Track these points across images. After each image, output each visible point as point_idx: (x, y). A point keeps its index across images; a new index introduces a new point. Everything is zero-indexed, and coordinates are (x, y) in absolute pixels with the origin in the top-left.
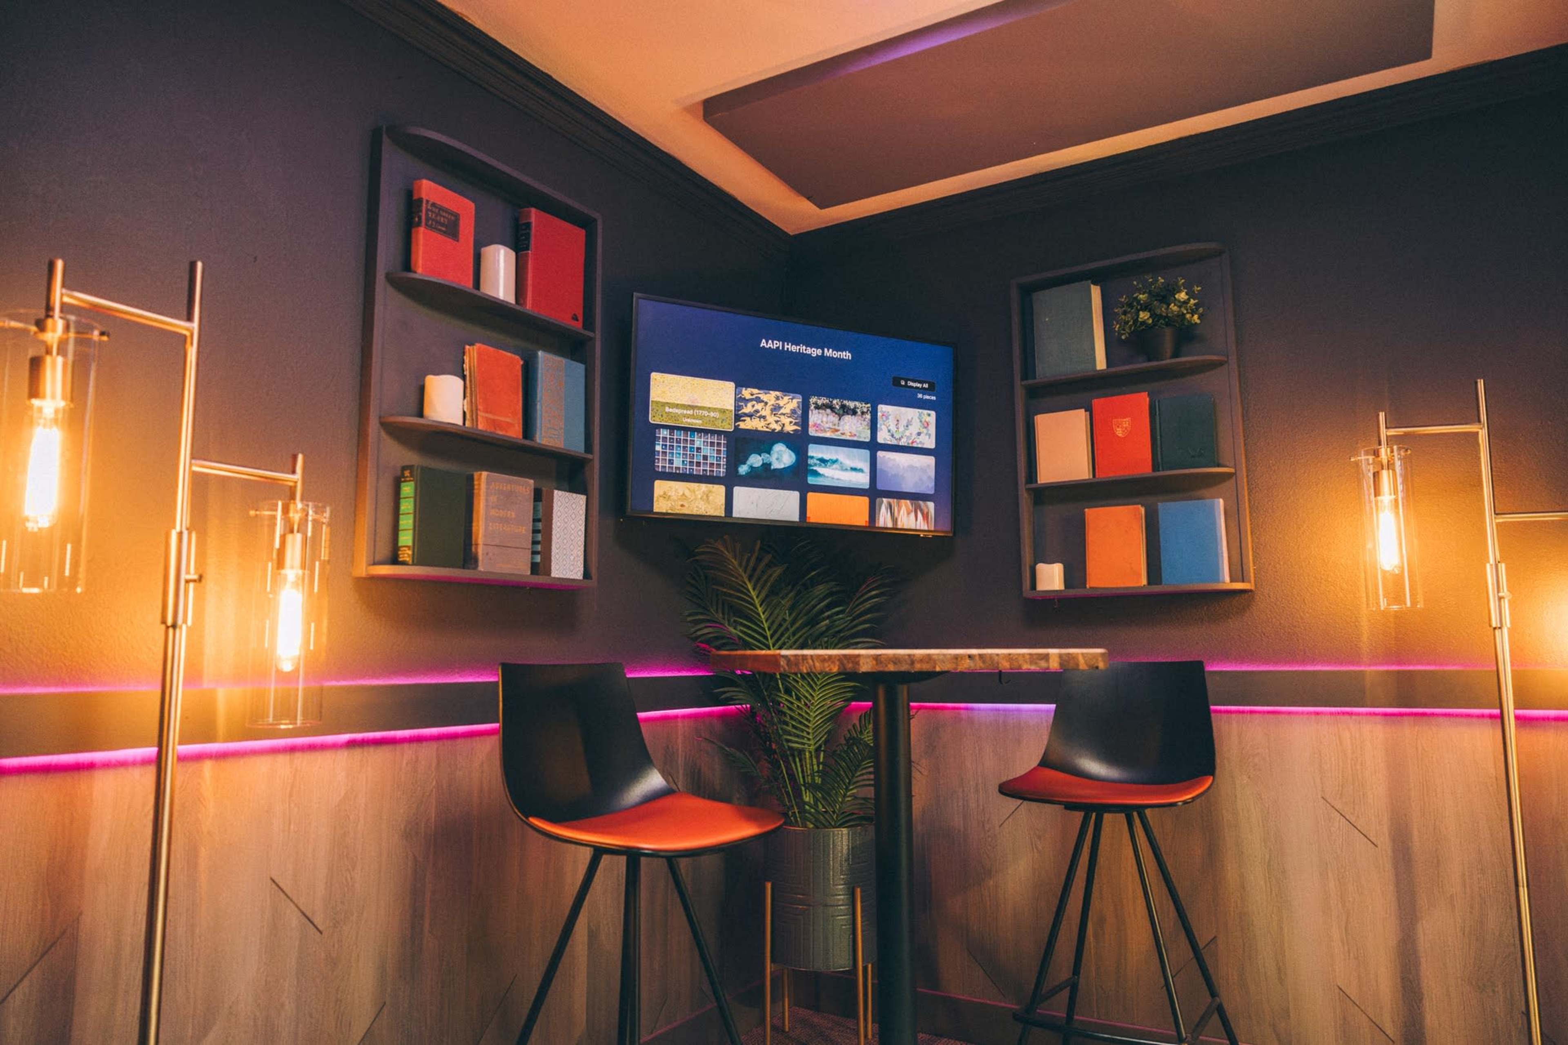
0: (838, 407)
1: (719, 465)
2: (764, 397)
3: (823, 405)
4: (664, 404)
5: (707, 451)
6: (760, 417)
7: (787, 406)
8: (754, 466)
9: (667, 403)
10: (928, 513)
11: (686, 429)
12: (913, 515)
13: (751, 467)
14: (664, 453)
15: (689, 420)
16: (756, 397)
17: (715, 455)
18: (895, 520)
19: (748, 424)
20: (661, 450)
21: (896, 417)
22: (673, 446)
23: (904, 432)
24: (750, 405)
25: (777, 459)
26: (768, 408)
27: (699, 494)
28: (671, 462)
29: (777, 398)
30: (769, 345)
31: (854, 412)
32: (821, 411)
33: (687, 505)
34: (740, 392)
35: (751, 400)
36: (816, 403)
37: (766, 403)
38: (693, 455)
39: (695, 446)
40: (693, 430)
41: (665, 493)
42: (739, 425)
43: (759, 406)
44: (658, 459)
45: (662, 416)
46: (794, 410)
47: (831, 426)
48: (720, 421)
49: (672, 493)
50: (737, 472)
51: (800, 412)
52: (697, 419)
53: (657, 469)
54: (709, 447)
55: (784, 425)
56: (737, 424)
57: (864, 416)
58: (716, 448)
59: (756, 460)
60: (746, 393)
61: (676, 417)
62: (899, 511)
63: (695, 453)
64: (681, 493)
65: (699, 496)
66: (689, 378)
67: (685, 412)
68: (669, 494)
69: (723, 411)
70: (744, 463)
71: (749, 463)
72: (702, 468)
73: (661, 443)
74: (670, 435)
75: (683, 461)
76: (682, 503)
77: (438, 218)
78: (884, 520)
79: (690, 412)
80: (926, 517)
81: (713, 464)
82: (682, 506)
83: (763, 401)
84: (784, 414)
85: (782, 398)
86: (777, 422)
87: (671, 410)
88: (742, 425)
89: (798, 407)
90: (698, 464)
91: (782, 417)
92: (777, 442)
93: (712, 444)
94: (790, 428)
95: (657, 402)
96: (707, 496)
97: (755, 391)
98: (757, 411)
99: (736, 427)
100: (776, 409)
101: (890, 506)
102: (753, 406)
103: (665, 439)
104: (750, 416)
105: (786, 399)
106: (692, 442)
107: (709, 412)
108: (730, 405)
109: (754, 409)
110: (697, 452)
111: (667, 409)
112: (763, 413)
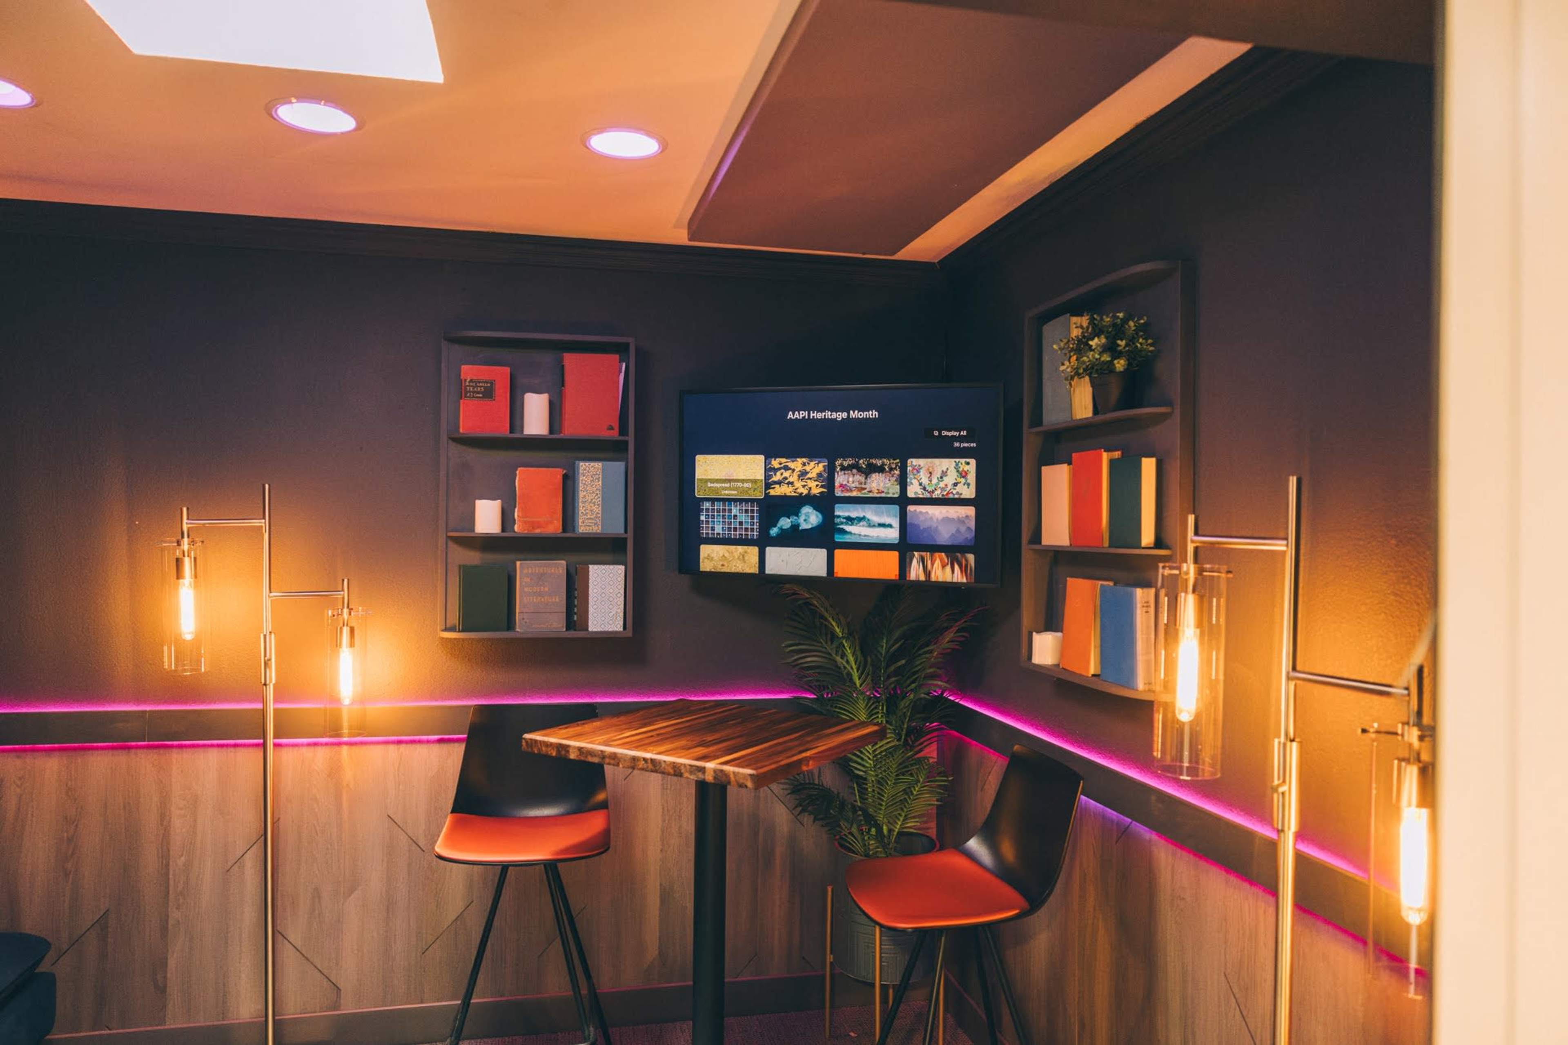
0: (864, 466)
1: (752, 530)
2: (791, 465)
3: (849, 465)
4: (707, 481)
5: (743, 517)
6: (789, 483)
7: (813, 470)
8: (784, 528)
9: (710, 479)
10: (966, 566)
11: (724, 500)
12: (948, 568)
13: (781, 529)
14: (707, 522)
15: (726, 492)
16: (784, 466)
17: (749, 521)
18: (927, 573)
19: (778, 491)
20: (704, 519)
21: (928, 469)
22: (714, 515)
23: (938, 483)
24: (778, 473)
25: (805, 520)
26: (796, 475)
27: (736, 555)
28: (713, 529)
29: (804, 464)
30: (795, 416)
31: (881, 470)
32: (846, 472)
33: (726, 565)
34: (770, 463)
35: (780, 469)
36: (841, 465)
37: (794, 470)
38: (731, 522)
39: (732, 514)
40: (730, 500)
41: (709, 555)
42: (769, 493)
43: (787, 474)
44: (703, 527)
45: (705, 490)
46: (821, 474)
47: (858, 486)
48: (752, 491)
49: (714, 555)
50: (768, 534)
51: (825, 475)
52: (734, 490)
53: (702, 536)
54: (744, 514)
55: (810, 488)
56: (767, 492)
57: (892, 472)
58: (749, 514)
59: (785, 523)
60: (775, 463)
61: (716, 490)
62: (933, 565)
63: (732, 520)
64: (721, 555)
65: (737, 557)
66: (726, 456)
67: (723, 485)
68: (712, 556)
69: (754, 481)
70: (775, 526)
71: (779, 525)
72: (738, 533)
73: (705, 513)
74: (712, 506)
75: (723, 528)
76: (721, 563)
77: (476, 389)
78: (916, 572)
79: (727, 485)
80: (964, 569)
81: (748, 528)
82: (723, 565)
83: (790, 469)
84: (810, 479)
85: (808, 464)
86: (804, 486)
87: (712, 485)
88: (772, 492)
89: (824, 471)
90: (735, 529)
91: (809, 481)
92: (804, 505)
93: (747, 511)
94: (816, 491)
95: (701, 480)
96: (743, 557)
97: (783, 460)
98: (786, 478)
99: (767, 495)
100: (803, 474)
101: (922, 559)
102: (782, 474)
103: (707, 510)
104: (779, 483)
105: (812, 464)
106: (730, 511)
107: (743, 484)
108: (760, 475)
109: (783, 477)
110: (734, 519)
111: (709, 485)
112: (791, 479)
